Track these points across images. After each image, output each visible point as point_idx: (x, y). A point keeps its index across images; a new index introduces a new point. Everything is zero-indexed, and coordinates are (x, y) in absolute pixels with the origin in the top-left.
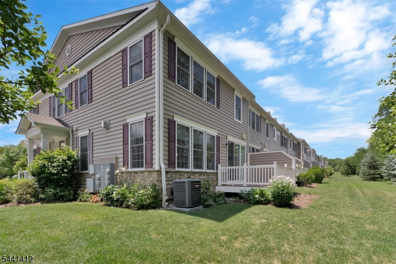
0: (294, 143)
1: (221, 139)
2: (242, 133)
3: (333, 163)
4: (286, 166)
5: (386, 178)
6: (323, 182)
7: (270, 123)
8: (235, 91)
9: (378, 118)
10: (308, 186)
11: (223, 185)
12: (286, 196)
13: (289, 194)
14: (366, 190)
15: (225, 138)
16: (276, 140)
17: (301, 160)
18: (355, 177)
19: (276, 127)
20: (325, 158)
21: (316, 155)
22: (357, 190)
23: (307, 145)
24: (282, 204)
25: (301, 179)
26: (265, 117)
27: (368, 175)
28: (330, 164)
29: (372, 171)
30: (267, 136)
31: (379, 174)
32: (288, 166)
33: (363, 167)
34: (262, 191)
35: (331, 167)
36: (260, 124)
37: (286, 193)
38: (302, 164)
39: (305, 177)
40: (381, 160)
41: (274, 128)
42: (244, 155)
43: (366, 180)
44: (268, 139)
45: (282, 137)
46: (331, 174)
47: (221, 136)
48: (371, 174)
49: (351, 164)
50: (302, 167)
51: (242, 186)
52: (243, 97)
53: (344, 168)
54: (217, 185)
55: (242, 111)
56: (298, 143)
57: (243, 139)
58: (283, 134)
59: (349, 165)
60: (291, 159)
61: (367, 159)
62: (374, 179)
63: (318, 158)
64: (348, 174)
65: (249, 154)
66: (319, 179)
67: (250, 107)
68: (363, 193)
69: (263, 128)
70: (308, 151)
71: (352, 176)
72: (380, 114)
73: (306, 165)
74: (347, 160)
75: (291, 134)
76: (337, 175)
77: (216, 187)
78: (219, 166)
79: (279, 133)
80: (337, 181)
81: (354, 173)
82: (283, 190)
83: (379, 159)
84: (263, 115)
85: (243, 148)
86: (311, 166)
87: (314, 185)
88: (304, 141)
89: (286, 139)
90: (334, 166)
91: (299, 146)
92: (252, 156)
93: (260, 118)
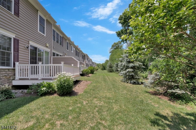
0: (82, 55)
1: (20, 42)
2: (46, 43)
3: (98, 65)
4: (73, 65)
5: (114, 71)
6: (94, 73)
7: (69, 43)
8: (39, 12)
9: (111, 50)
10: (87, 75)
11: (20, 79)
12: (67, 87)
13: (69, 86)
14: (109, 77)
15: (28, 42)
16: (73, 52)
17: (84, 63)
18: (105, 71)
19: (73, 45)
20: (95, 63)
21: (92, 61)
22: (106, 77)
23: (88, 57)
24: (64, 93)
25: (84, 72)
26: (66, 39)
27: (109, 70)
28: (97, 65)
29: (110, 69)
30: (68, 49)
31: (112, 70)
32: (74, 65)
33: (108, 67)
34: (49, 84)
35: (97, 67)
36: (63, 41)
37: (67, 85)
38: (85, 65)
39: (86, 71)
40: (113, 65)
41: (72, 45)
42: (48, 58)
43: (109, 72)
44: (68, 51)
45: (76, 51)
46: (97, 70)
47: (20, 39)
48: (110, 70)
49: (104, 66)
50: (85, 66)
51: (37, 79)
52: (47, 19)
53: (101, 67)
54: (14, 80)
55: (45, 28)
56: (84, 55)
57: (47, 47)
58: (77, 50)
59: (103, 66)
60: (77, 62)
61: (108, 64)
62: (111, 72)
63: (93, 63)
64: (103, 70)
65: (52, 57)
66: (92, 72)
67: (53, 28)
68: (109, 78)
69: (65, 44)
70: (89, 59)
71: (104, 70)
72: (112, 48)
73: (87, 65)
74: (103, 64)
75: (81, 50)
76: (99, 70)
77: (13, 81)
78: (17, 64)
79: (74, 49)
80: (99, 73)
81: (105, 69)
82: (64, 83)
83: (112, 64)
84: (64, 37)
85: (47, 53)
86: (89, 66)
87: (90, 75)
88: (87, 55)
89: (78, 52)
90: (98, 67)
91: (84, 57)
92: (54, 58)
93: (63, 38)
